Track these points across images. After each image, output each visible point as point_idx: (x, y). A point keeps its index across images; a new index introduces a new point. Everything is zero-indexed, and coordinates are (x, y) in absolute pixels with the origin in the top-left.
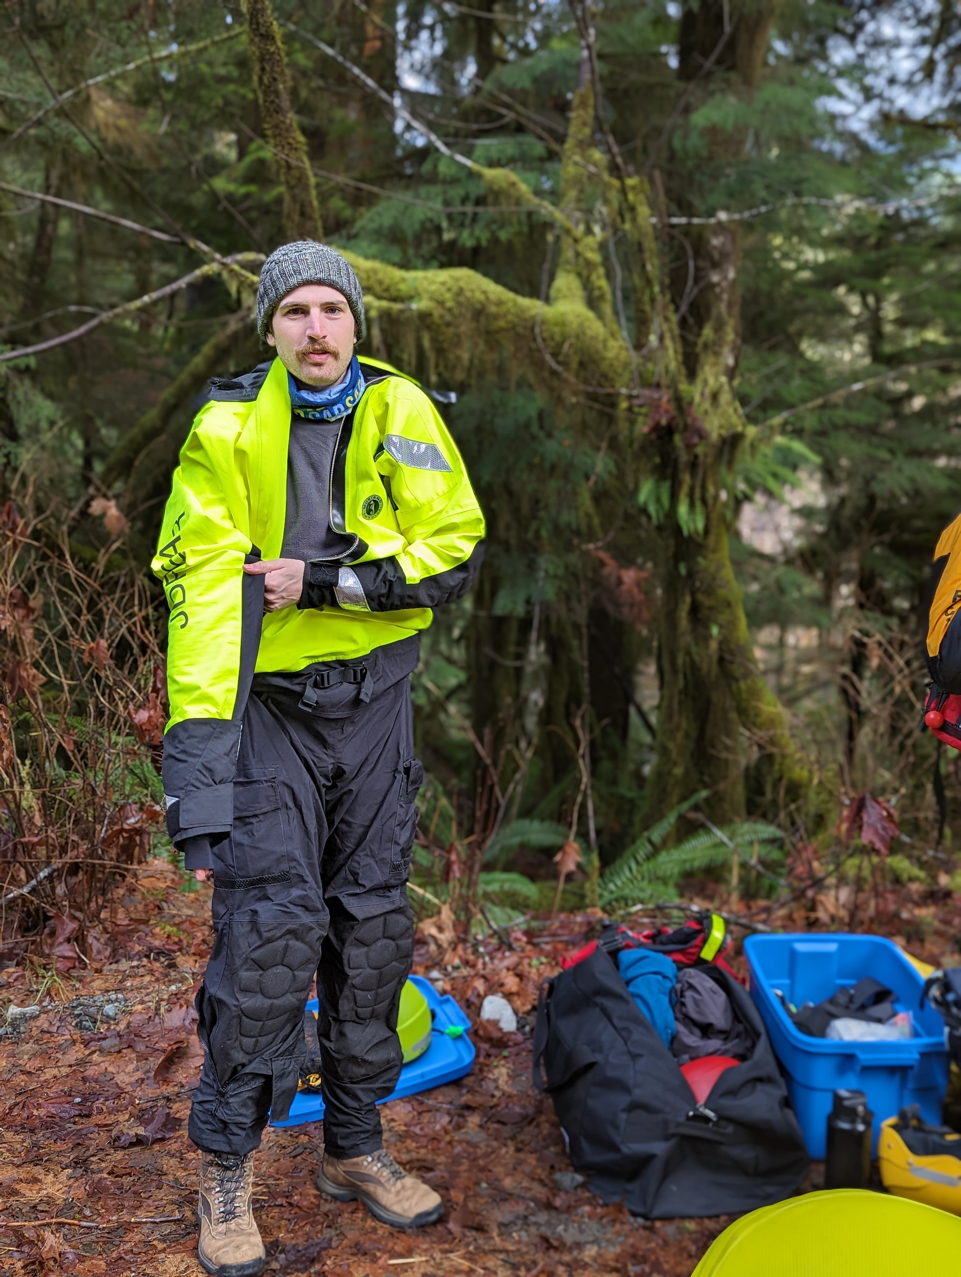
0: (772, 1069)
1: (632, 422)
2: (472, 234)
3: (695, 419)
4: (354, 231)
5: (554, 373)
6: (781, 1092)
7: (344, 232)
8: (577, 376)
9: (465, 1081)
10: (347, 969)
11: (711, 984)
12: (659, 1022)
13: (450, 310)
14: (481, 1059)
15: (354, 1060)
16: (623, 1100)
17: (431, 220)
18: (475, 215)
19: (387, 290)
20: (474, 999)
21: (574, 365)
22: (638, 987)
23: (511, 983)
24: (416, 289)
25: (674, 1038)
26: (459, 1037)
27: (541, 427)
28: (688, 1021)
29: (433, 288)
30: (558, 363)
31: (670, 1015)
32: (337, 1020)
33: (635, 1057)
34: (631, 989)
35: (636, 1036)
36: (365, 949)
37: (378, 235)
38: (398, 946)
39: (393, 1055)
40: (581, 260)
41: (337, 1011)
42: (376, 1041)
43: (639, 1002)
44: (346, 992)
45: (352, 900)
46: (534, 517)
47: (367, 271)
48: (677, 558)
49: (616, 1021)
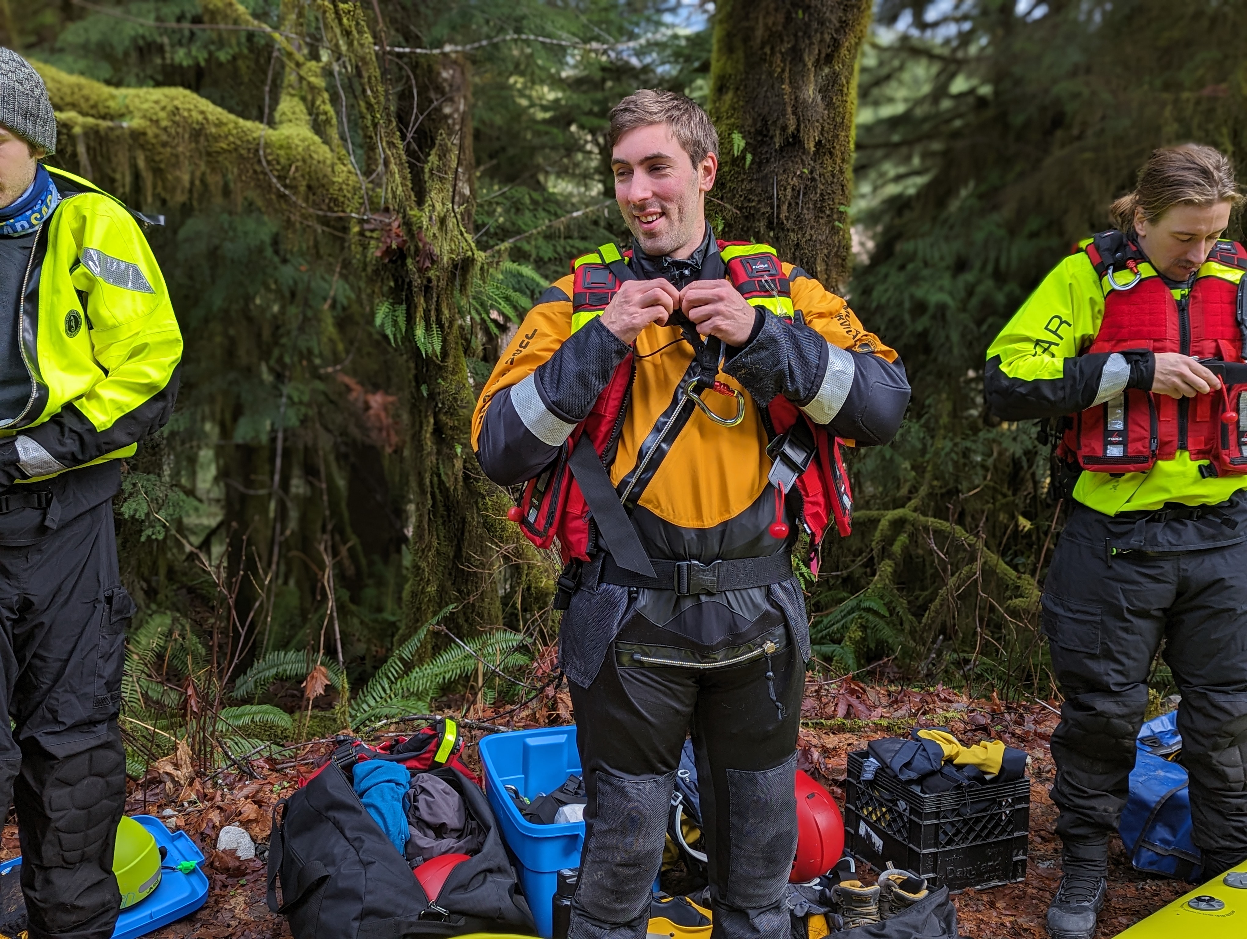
0: (502, 859)
1: (365, 247)
2: (189, 54)
3: (425, 244)
4: (58, 45)
5: (282, 196)
6: (510, 880)
7: (46, 45)
8: (306, 200)
9: (199, 916)
10: (48, 812)
11: (444, 785)
12: (393, 829)
13: (165, 129)
14: (217, 891)
15: (63, 907)
16: (356, 909)
17: (143, 37)
18: (192, 34)
19: (94, 106)
20: (208, 831)
21: (303, 189)
22: (373, 797)
23: (249, 810)
24: (127, 107)
25: (409, 842)
26: (193, 871)
27: (276, 252)
28: (422, 824)
29: (145, 106)
30: (285, 186)
31: (404, 820)
32: (42, 868)
33: (366, 865)
34: (364, 800)
35: (367, 844)
36: (69, 789)
37: (85, 49)
38: (107, 782)
39: (108, 897)
40: (304, 83)
41: (40, 858)
42: (87, 884)
43: (372, 812)
44: (50, 836)
45: (51, 738)
46: (276, 343)
47: (71, 86)
48: (418, 380)
49: (348, 833)
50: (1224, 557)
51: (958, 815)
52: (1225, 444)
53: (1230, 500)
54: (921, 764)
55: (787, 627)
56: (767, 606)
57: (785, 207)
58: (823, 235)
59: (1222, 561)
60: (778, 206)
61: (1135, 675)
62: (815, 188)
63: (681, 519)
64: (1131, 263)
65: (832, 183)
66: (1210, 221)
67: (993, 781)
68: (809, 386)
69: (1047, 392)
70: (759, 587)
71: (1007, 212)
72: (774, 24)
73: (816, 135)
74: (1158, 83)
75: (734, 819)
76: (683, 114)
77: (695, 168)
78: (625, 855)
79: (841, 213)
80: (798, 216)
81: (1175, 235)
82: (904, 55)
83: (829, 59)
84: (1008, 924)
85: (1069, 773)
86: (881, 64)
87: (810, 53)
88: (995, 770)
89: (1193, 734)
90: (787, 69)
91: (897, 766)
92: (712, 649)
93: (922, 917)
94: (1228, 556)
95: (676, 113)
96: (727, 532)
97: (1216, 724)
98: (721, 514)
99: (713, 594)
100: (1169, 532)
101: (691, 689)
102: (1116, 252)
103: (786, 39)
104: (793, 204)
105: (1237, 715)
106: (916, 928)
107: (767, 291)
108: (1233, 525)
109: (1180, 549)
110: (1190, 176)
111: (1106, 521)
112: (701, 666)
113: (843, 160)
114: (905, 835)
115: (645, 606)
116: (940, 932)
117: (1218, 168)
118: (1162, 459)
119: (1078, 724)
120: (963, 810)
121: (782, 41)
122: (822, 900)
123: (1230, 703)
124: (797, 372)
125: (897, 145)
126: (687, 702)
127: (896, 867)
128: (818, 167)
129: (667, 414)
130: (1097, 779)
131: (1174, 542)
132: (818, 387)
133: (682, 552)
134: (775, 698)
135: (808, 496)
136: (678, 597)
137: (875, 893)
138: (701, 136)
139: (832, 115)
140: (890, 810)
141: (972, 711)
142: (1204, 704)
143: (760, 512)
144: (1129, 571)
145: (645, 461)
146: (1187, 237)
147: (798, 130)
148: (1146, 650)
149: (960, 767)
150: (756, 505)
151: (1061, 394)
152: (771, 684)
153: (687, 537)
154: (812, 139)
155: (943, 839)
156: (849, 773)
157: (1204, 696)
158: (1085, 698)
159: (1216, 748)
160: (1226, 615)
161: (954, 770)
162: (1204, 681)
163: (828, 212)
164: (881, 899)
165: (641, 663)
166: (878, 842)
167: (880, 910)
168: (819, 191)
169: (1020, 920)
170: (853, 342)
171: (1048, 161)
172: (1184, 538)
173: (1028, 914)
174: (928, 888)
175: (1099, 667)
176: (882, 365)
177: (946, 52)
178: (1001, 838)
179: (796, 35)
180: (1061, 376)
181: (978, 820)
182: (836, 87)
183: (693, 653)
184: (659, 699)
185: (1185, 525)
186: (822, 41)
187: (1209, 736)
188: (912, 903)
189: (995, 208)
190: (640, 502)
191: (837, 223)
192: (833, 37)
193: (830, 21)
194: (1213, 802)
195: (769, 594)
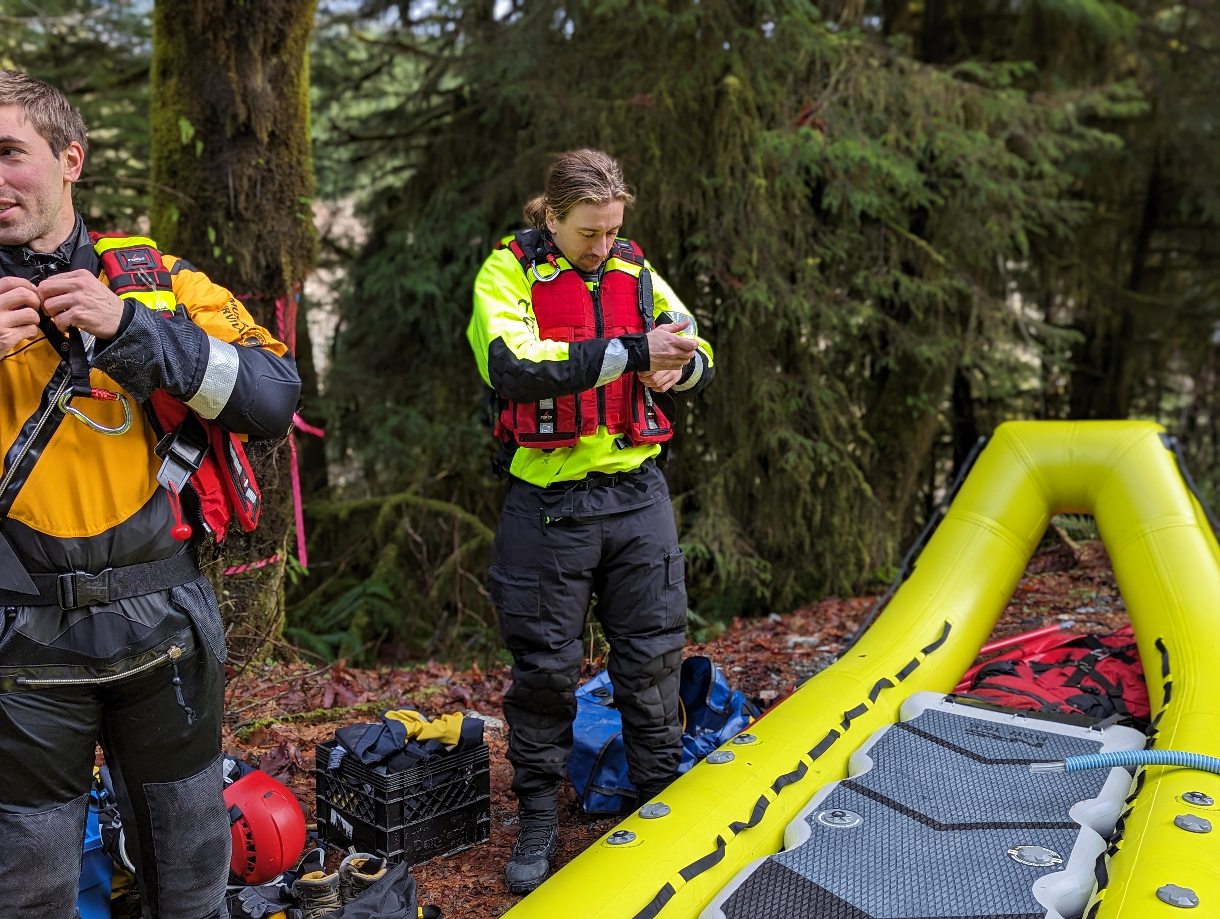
50: (638, 519)
51: (422, 789)
52: (636, 419)
53: (641, 468)
54: (386, 745)
55: (194, 629)
56: (169, 611)
57: (242, 198)
58: (285, 225)
59: (637, 522)
60: (236, 197)
61: (570, 633)
62: (273, 179)
63: (59, 530)
64: (550, 257)
65: (290, 174)
66: (608, 218)
67: (456, 750)
68: (190, 380)
69: (555, 373)
70: (159, 592)
71: (485, 207)
72: (214, 9)
73: (269, 125)
74: (594, 90)
75: (156, 835)
76: (38, 98)
77: (57, 156)
78: (30, 895)
79: (303, 205)
80: (257, 207)
81: (580, 231)
82: (394, 50)
83: (276, 49)
84: (471, 886)
85: (519, 731)
86: (371, 58)
87: (256, 42)
88: (455, 741)
89: (621, 678)
90: (233, 57)
91: (360, 751)
92: (109, 661)
93: (380, 896)
94: (642, 518)
95: (30, 96)
96: (116, 539)
97: (636, 667)
98: (107, 520)
99: (107, 605)
100: (592, 499)
101: (91, 706)
102: (537, 247)
103: (228, 25)
104: (251, 195)
105: (654, 656)
106: (374, 908)
107: (144, 285)
108: (644, 488)
109: (603, 513)
110: (588, 178)
111: (540, 493)
112: (98, 681)
113: (300, 152)
114: (372, 816)
115: (25, 625)
116: (399, 906)
117: (609, 171)
118: (585, 434)
119: (525, 683)
120: (426, 784)
121: (224, 28)
122: (284, 898)
123: (648, 646)
124: (176, 367)
125: (391, 138)
126: (89, 720)
127: (358, 851)
128: (274, 157)
129: (35, 418)
130: (544, 733)
131: (597, 507)
132: (200, 381)
133: (64, 564)
134: (183, 704)
135: (205, 494)
136: (65, 612)
137: (334, 881)
138: (61, 122)
139: (284, 106)
140: (357, 795)
141: (454, 684)
142: (628, 650)
143: (153, 515)
144: (561, 537)
145: (12, 470)
146: (591, 233)
147: (249, 118)
148: (580, 609)
149: (423, 742)
150: (147, 508)
151: (566, 375)
152: (178, 689)
153: (68, 548)
154: (264, 129)
155: (408, 814)
156: (318, 764)
157: (627, 643)
158: (529, 658)
159: (639, 688)
160: (642, 570)
161: (416, 747)
162: (626, 630)
163: (288, 203)
164: (342, 885)
165: (28, 686)
166: (348, 828)
167: (341, 897)
168: (277, 183)
169: (481, 880)
170: (239, 336)
171: (518, 160)
172: (605, 503)
173: (489, 872)
174: (388, 865)
175: (539, 629)
176: (270, 358)
177: (432, 49)
178: (464, 805)
179: (239, 23)
180: (566, 358)
181: (441, 791)
182: (286, 78)
183: (86, 668)
184: (53, 721)
185: (606, 492)
186: (266, 30)
187: (632, 678)
188: (372, 883)
189: (475, 201)
190: (10, 515)
191: (299, 215)
192: (277, 28)
193: (273, 11)
194: (642, 739)
195: (171, 598)
